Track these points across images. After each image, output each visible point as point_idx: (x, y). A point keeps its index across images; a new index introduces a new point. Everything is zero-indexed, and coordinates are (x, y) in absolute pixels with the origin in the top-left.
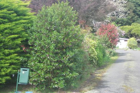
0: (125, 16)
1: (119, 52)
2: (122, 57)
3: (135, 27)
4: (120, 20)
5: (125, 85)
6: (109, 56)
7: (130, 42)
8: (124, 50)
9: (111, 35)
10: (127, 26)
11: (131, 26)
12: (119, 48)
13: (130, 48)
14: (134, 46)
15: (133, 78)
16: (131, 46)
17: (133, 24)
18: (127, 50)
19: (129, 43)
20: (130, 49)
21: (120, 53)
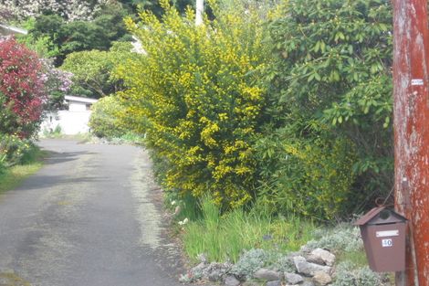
0: (88, 14)
1: (54, 150)
2: (56, 166)
3: (122, 55)
4: (73, 29)
5: (11, 271)
6: (7, 164)
7: (98, 111)
8: (78, 143)
9: (15, 86)
10: (94, 53)
11: (109, 54)
12: (62, 132)
13: (100, 136)
14: (112, 127)
15: (52, 244)
16: (101, 127)
17: (117, 47)
18: (86, 141)
19: (96, 117)
20: (96, 138)
21: (55, 153)
